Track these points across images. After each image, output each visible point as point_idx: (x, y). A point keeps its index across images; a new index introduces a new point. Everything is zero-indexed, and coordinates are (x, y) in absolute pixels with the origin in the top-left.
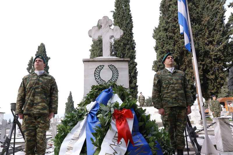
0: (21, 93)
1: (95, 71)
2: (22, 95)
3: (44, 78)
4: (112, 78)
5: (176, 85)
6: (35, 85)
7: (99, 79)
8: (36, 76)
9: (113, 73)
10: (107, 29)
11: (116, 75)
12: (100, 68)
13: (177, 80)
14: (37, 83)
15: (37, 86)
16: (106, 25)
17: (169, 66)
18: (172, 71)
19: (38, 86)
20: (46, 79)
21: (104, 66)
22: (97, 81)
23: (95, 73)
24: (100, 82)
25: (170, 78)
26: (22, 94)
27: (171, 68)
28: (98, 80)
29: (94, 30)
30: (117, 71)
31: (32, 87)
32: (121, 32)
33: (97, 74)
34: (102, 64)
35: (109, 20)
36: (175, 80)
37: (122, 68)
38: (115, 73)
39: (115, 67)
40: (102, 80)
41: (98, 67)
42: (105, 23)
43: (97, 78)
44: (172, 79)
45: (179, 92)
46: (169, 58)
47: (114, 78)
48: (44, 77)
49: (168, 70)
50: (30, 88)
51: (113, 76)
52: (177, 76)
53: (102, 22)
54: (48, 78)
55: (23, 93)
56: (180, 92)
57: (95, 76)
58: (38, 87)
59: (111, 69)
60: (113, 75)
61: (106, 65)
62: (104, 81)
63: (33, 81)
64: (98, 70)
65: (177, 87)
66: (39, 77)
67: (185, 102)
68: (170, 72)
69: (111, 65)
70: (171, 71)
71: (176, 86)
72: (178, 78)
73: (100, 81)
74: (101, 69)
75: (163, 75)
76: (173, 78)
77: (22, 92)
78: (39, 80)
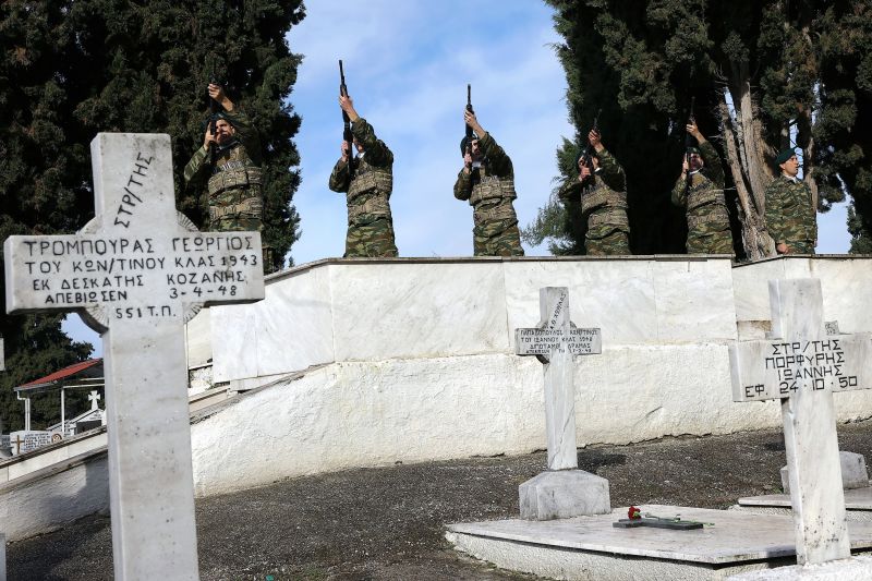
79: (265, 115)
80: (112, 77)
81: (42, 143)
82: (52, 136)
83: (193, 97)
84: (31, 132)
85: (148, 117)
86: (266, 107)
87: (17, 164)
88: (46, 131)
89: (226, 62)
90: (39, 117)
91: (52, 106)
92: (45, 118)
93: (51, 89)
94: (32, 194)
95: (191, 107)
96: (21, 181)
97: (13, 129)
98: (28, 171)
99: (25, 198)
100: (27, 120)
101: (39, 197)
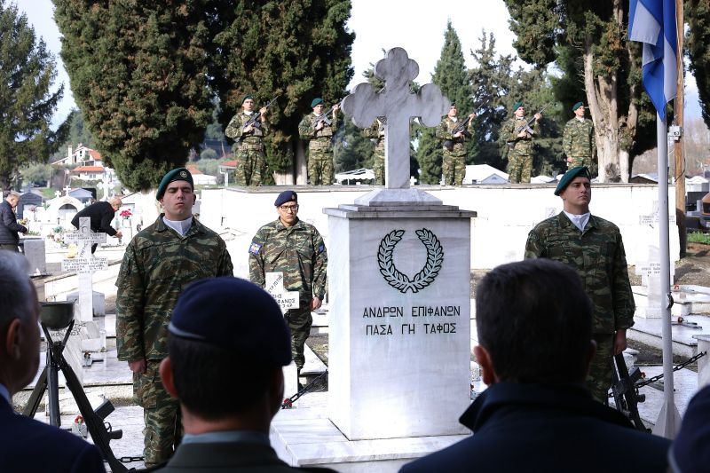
0: (132, 294)
1: (381, 246)
2: (135, 300)
3: (199, 245)
4: (426, 266)
5: (590, 273)
6: (180, 272)
7: (390, 269)
8: (175, 240)
9: (428, 253)
10: (402, 93)
11: (435, 259)
12: (393, 237)
13: (594, 256)
14: (185, 265)
15: (185, 273)
16: (399, 79)
17: (576, 210)
18: (584, 225)
19: (187, 273)
20: (207, 248)
21: (404, 231)
22: (385, 277)
23: (379, 253)
24: (393, 278)
25: (574, 250)
26: (136, 298)
27: (580, 216)
28: (388, 273)
29: (363, 97)
30: (440, 246)
31: (170, 278)
32: (443, 106)
33: (385, 255)
34: (397, 226)
35: (408, 64)
36: (588, 257)
37: (453, 239)
38: (434, 253)
39: (434, 236)
40: (399, 272)
41: (389, 235)
42: (397, 74)
43: (384, 266)
44: (579, 253)
45: (596, 292)
46: (578, 185)
47: (432, 267)
48: (199, 241)
49: (570, 222)
50: (165, 280)
51: (428, 262)
52: (596, 243)
53: (388, 70)
54: (210, 244)
55: (138, 295)
56: (599, 292)
57: (379, 261)
58: (188, 277)
59: (423, 241)
60: (428, 258)
61: (411, 229)
62: (403, 275)
63: (172, 258)
64: (389, 244)
65: (593, 276)
66: (187, 245)
67: (612, 320)
68: (576, 229)
69: (423, 231)
70: (579, 227)
71: (588, 276)
72: (598, 250)
73: (394, 275)
74: (397, 242)
75: (556, 238)
76: (585, 250)
77: (135, 292)
78: (188, 254)
79: (327, 38)
80: (236, 17)
81: (194, 60)
82: (200, 56)
83: (282, 30)
84: (189, 53)
85: (255, 42)
86: (328, 33)
87: (180, 74)
88: (196, 54)
89: (303, 7)
90: (193, 45)
91: (200, 37)
92: (196, 46)
93: (201, 27)
94: (189, 89)
95: (280, 36)
96: (181, 83)
97: (179, 52)
98: (185, 77)
99: (184, 92)
100: (187, 46)
101: (192, 92)
